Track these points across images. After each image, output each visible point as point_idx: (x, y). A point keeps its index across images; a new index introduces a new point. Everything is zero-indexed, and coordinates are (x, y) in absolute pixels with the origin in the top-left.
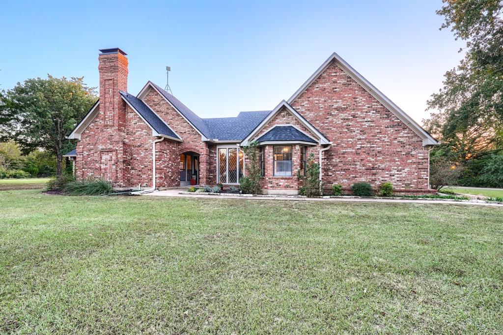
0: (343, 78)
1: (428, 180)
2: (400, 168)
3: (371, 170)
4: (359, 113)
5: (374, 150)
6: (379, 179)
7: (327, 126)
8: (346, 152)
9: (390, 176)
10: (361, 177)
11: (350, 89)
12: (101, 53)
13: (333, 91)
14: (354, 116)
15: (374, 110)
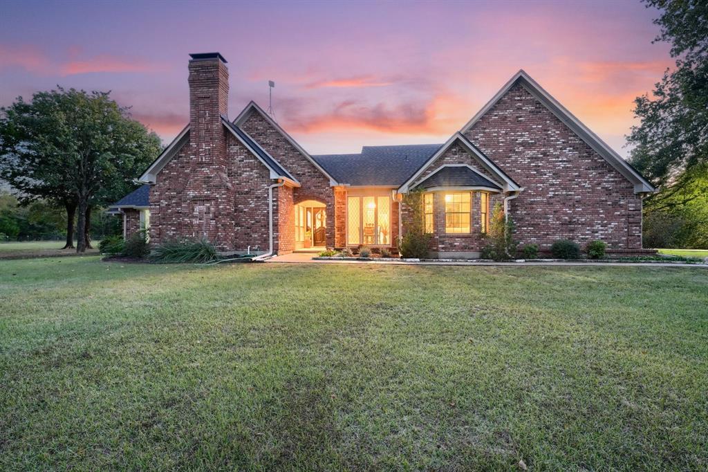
0: (530, 104)
1: (641, 237)
2: (605, 222)
3: (567, 224)
4: (551, 150)
5: (571, 199)
6: (578, 236)
7: (509, 167)
8: (534, 201)
9: (593, 232)
10: (554, 234)
11: (540, 118)
12: (191, 59)
13: (516, 121)
14: (545, 154)
15: (570, 147)
